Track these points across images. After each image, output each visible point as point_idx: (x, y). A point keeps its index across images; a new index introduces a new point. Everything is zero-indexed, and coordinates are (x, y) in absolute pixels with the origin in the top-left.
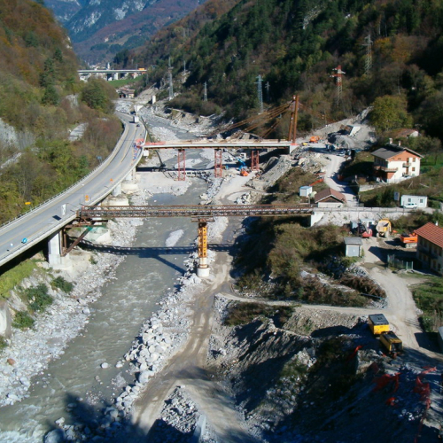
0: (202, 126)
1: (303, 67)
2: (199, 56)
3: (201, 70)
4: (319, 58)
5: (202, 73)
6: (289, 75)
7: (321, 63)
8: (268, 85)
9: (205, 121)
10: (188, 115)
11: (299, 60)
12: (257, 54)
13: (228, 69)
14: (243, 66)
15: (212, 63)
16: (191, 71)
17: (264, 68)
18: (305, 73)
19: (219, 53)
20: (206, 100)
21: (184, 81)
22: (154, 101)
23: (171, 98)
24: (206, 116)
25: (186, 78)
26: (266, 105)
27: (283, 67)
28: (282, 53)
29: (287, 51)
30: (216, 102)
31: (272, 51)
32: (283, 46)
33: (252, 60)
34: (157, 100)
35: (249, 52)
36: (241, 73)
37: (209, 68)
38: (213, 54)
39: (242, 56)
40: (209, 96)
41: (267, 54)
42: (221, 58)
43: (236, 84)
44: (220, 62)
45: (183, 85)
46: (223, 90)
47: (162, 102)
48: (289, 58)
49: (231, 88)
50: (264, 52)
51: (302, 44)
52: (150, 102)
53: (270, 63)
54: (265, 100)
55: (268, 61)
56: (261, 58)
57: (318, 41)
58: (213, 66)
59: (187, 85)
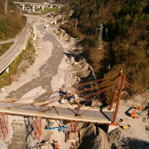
1: (131, 22)
2: (79, 4)
3: (78, 11)
4: (142, 18)
5: (78, 13)
6: (121, 27)
7: (143, 22)
8: (107, 30)
10: (66, 35)
11: (128, 17)
12: (106, 7)
13: (91, 13)
14: (97, 13)
15: (83, 8)
16: (75, 10)
17: (108, 16)
18: (131, 28)
19: (87, 4)
20: (76, 28)
21: (71, 15)
22: (56, 23)
23: (63, 23)
25: (71, 14)
27: (118, 20)
28: (119, 9)
29: (122, 8)
30: (80, 31)
31: (114, 7)
32: (120, 5)
33: (102, 10)
34: (57, 23)
35: (102, 6)
36: (96, 16)
37: (81, 11)
38: (85, 4)
39: (98, 7)
40: (78, 26)
41: (111, 8)
42: (88, 6)
43: (92, 22)
44: (87, 8)
45: (70, 17)
46: (85, 25)
47: (59, 24)
48: (122, 13)
49: (89, 25)
50: (110, 7)
51: (131, 6)
52: (54, 23)
53: (111, 13)
55: (110, 12)
56: (107, 10)
57: (141, 5)
58: (83, 10)
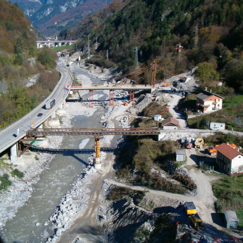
0: (105, 74)
1: (161, 43)
2: (104, 35)
3: (106, 42)
4: (169, 37)
5: (106, 44)
6: (153, 47)
7: (171, 41)
8: (141, 52)
9: (107, 71)
10: (97, 67)
11: (158, 39)
12: (136, 34)
13: (120, 42)
14: (128, 41)
15: (111, 38)
16: (100, 43)
17: (140, 42)
18: (161, 46)
19: (115, 33)
20: (108, 59)
21: (96, 48)
23: (89, 58)
24: (108, 68)
25: (97, 47)
26: (140, 63)
27: (150, 43)
28: (150, 34)
29: (153, 33)
30: (113, 61)
31: (144, 33)
32: (150, 30)
33: (133, 38)
34: (81, 59)
35: (132, 33)
36: (127, 44)
37: (109, 41)
38: (112, 34)
39: (128, 35)
40: (109, 57)
41: (141, 34)
42: (116, 36)
43: (124, 51)
44: (116, 38)
45: (96, 50)
46: (117, 54)
47: (84, 60)
48: (153, 37)
49: (121, 53)
51: (160, 29)
52: (77, 60)
54: (139, 61)
55: (142, 38)
56: (138, 37)
57: (169, 28)
58: (112, 40)
59: (98, 50)
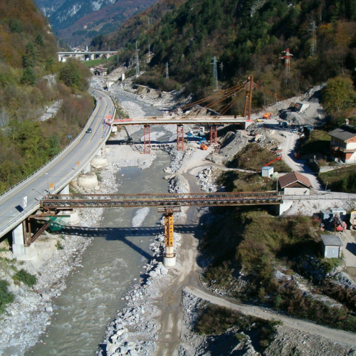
0: (164, 100)
2: (161, 40)
3: (163, 52)
4: (267, 41)
5: (164, 54)
7: (269, 46)
8: (222, 65)
9: (167, 96)
10: (152, 90)
11: (249, 43)
12: (211, 38)
13: (187, 52)
14: (199, 49)
15: (172, 46)
16: (155, 52)
17: (218, 50)
18: (255, 55)
19: (178, 37)
20: (167, 77)
21: (149, 61)
22: (123, 78)
23: (137, 76)
24: (168, 91)
25: (150, 59)
26: (221, 83)
27: (235, 50)
28: (233, 37)
29: (238, 36)
30: (176, 79)
31: (224, 36)
32: (234, 32)
33: (207, 43)
34: (126, 77)
35: (205, 36)
36: (198, 54)
37: (169, 50)
38: (173, 38)
39: (198, 40)
40: (170, 75)
41: (219, 38)
42: (180, 41)
43: (193, 63)
44: (179, 45)
45: (148, 64)
46: (182, 70)
47: (130, 79)
49: (189, 67)
50: (218, 36)
51: (250, 29)
52: (120, 79)
53: (222, 46)
54: (220, 78)
55: (220, 45)
56: (214, 42)
57: (265, 26)
58: (173, 48)
59: (152, 64)
